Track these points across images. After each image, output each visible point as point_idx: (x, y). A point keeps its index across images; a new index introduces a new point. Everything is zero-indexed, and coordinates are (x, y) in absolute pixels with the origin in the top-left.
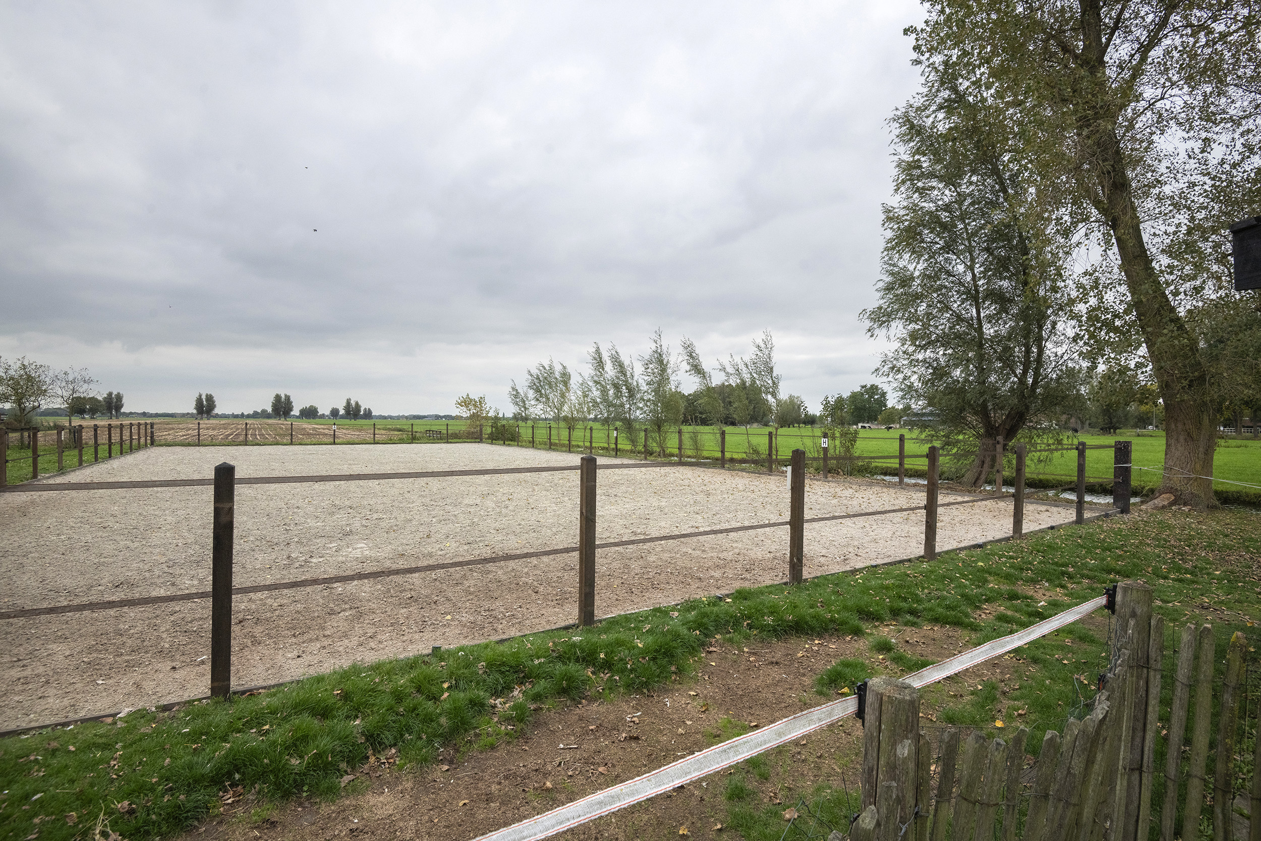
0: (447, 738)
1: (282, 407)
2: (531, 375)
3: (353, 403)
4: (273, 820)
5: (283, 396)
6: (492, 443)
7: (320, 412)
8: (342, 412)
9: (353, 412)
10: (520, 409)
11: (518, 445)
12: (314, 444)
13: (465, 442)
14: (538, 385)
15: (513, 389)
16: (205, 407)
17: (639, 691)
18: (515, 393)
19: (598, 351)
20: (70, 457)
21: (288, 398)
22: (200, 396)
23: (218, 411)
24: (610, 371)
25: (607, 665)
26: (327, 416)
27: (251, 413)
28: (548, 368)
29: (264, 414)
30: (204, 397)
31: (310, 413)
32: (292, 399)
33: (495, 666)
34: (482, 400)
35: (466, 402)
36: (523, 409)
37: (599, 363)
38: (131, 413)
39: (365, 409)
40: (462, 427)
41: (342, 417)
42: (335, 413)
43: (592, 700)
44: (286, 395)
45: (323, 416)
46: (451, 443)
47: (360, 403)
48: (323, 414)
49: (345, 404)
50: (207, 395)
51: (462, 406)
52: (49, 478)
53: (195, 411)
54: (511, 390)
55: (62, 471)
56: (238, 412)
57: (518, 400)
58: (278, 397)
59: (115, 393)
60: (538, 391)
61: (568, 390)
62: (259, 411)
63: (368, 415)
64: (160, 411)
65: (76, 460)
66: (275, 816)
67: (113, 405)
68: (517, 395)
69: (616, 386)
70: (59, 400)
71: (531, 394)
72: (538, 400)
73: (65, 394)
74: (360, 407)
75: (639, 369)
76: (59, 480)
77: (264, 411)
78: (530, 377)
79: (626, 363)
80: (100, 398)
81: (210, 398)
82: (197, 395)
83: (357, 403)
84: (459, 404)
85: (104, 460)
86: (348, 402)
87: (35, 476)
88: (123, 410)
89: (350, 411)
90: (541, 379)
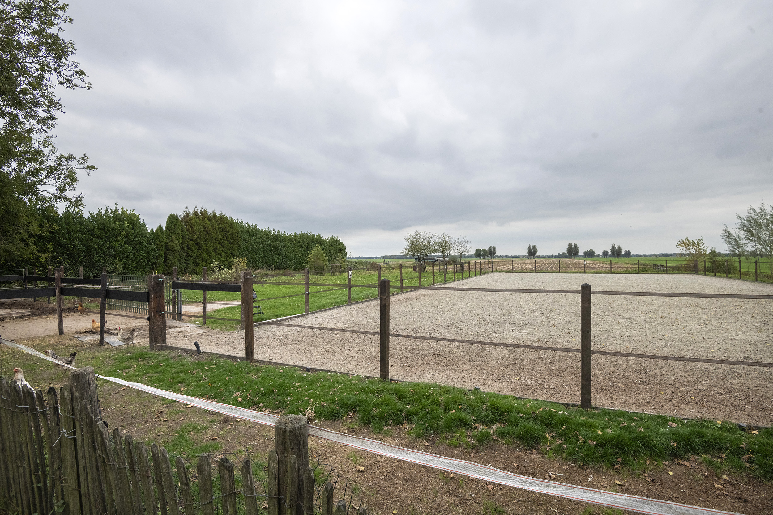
0: (438, 431)
1: (572, 251)
2: (741, 219)
3: (616, 247)
4: (355, 430)
5: (573, 245)
6: (705, 275)
7: (596, 254)
8: (610, 253)
9: (616, 252)
10: (733, 247)
11: (727, 277)
12: (573, 273)
13: (682, 273)
14: (749, 226)
15: (725, 231)
16: (532, 252)
17: (575, 461)
18: (727, 234)
20: (459, 275)
21: (576, 245)
22: (530, 246)
23: (538, 254)
25: (565, 436)
26: (601, 256)
27: (557, 254)
28: (758, 211)
29: (563, 255)
30: (532, 247)
31: (590, 254)
32: (578, 246)
33: (494, 408)
34: (699, 241)
35: (686, 244)
36: (736, 247)
38: (500, 256)
39: (626, 250)
40: (683, 262)
41: (610, 256)
42: (605, 253)
43: (539, 451)
44: (574, 244)
45: (598, 256)
46: (670, 274)
47: (621, 247)
48: (599, 255)
49: (611, 248)
50: (533, 246)
51: (682, 246)
52: (439, 285)
53: (527, 255)
54: (723, 232)
55: (445, 282)
56: (550, 255)
57: (730, 240)
58: (570, 245)
59: (493, 247)
60: (748, 231)
62: (561, 254)
63: (628, 254)
64: (513, 255)
65: (461, 277)
66: (357, 428)
67: (491, 252)
68: (729, 236)
70: (457, 251)
71: (743, 234)
72: (749, 239)
73: (459, 248)
74: (621, 249)
76: (443, 286)
77: (564, 253)
78: (740, 221)
80: (487, 249)
81: (534, 247)
82: (528, 246)
83: (619, 247)
84: (679, 245)
85: (467, 278)
86: (613, 246)
87: (433, 284)
88: (496, 254)
89: (614, 252)
90: (752, 221)
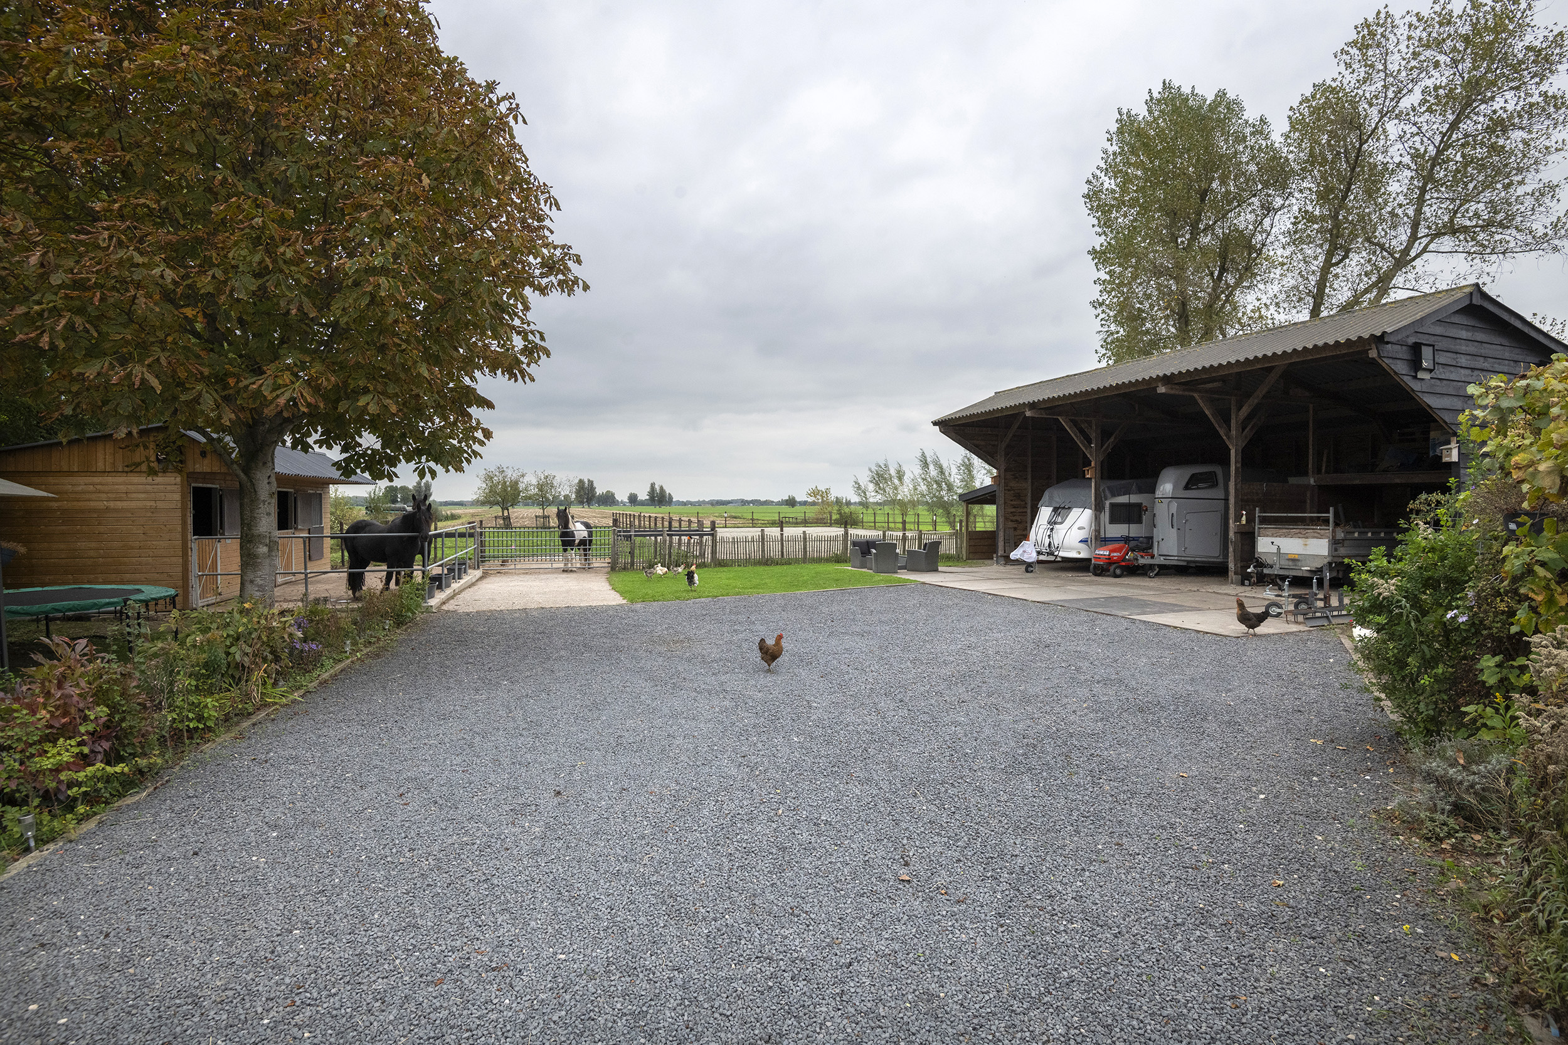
1: (584, 492)
3: (657, 487)
5: (587, 481)
7: (617, 498)
8: (642, 498)
9: (655, 497)
10: (860, 497)
14: (877, 480)
15: (856, 482)
18: (857, 485)
19: (923, 454)
21: (591, 483)
24: (933, 472)
26: (623, 502)
28: (885, 467)
31: (608, 499)
32: (595, 485)
34: (827, 491)
36: (862, 497)
37: (925, 464)
44: (591, 480)
45: (618, 503)
47: (665, 487)
48: (619, 501)
49: (648, 489)
54: (854, 483)
58: (583, 482)
60: (877, 484)
61: (902, 484)
68: (859, 488)
69: (938, 483)
71: (871, 487)
72: (876, 491)
74: (665, 491)
75: (954, 471)
78: (870, 473)
79: (945, 466)
83: (661, 488)
86: (653, 485)
89: (652, 496)
90: (879, 475)
